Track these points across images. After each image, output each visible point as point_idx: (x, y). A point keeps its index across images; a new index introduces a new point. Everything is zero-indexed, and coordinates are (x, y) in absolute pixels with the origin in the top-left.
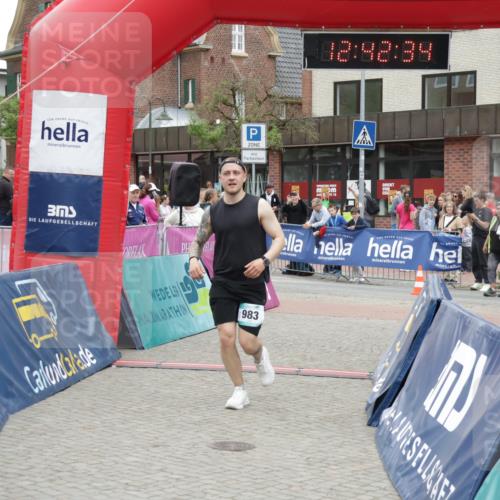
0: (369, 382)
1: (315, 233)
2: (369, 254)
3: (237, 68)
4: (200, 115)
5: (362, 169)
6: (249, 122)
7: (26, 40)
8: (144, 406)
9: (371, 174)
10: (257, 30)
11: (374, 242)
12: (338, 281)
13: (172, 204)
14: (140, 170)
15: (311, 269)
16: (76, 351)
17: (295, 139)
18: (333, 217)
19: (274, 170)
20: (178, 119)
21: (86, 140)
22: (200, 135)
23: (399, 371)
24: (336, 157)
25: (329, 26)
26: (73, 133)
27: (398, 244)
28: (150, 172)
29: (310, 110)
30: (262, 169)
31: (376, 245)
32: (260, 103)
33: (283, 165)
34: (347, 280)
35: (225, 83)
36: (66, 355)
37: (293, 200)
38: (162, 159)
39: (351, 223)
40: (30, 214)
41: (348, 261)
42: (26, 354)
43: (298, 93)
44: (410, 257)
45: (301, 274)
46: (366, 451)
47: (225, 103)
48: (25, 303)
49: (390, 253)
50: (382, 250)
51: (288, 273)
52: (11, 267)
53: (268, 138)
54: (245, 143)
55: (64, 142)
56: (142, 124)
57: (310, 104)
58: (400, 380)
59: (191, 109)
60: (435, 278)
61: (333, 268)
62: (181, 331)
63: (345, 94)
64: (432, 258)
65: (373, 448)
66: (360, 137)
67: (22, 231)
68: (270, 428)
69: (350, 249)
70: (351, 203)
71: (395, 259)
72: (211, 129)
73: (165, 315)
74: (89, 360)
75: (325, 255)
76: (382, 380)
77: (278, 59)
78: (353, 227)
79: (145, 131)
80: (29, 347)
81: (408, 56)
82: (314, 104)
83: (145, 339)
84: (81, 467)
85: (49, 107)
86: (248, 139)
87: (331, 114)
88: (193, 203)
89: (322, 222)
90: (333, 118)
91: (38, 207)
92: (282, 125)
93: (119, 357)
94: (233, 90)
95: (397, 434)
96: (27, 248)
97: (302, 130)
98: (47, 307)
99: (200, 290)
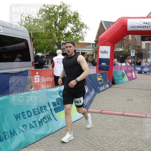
1: (142, 67)
3: (130, 42)
4: (124, 49)
5: (150, 57)
6: (132, 50)
7: (98, 39)
8: (116, 93)
10: (133, 36)
13: (120, 63)
15: (142, 73)
16: (106, 85)
19: (136, 57)
20: (121, 50)
21: (107, 53)
22: (124, 52)
25: (145, 34)
26: (105, 52)
29: (142, 48)
30: (134, 57)
32: (134, 47)
33: (137, 56)
34: (148, 74)
36: (104, 85)
38: (118, 56)
39: (148, 65)
40: (99, 64)
41: (148, 71)
43: (140, 45)
45: (140, 73)
47: (128, 47)
48: (98, 78)
52: (96, 72)
53: (135, 52)
54: (131, 53)
56: (115, 50)
61: (145, 72)
62: (121, 82)
66: (150, 52)
67: (98, 67)
68: (136, 97)
69: (148, 69)
72: (126, 51)
73: (119, 80)
74: (108, 86)
75: (144, 70)
77: (136, 40)
79: (116, 52)
80: (99, 84)
82: (142, 46)
83: (116, 83)
84: (107, 102)
85: (102, 48)
87: (145, 48)
89: (144, 65)
92: (137, 50)
93: (112, 86)
94: (129, 45)
96: (99, 69)
97: (140, 51)
98: (102, 78)
99: (125, 76)
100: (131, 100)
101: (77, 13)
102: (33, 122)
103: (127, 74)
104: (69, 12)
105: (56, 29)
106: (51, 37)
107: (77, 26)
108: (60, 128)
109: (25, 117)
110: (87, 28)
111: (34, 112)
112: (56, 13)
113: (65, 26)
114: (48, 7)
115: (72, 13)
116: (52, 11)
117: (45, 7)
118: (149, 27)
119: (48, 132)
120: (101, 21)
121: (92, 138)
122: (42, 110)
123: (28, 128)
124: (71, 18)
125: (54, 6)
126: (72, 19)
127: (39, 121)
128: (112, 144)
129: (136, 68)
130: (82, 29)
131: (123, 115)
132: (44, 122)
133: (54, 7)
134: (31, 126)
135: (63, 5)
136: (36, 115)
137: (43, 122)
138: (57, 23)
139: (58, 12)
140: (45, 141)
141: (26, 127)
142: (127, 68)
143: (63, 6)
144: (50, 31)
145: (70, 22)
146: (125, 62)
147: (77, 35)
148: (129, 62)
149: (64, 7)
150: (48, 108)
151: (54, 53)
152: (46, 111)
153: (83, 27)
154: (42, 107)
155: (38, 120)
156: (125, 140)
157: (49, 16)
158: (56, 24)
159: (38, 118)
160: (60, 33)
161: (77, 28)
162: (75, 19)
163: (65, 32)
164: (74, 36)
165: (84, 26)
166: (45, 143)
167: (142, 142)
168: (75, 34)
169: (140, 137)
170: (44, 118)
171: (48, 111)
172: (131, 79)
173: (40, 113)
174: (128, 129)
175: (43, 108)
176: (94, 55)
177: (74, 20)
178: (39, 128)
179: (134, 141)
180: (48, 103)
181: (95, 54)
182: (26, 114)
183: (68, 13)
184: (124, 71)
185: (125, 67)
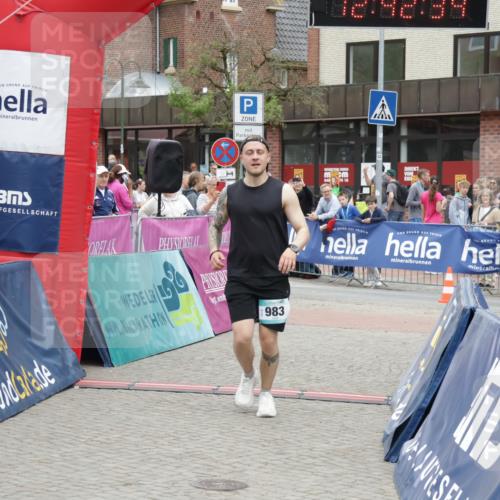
0: (387, 408)
1: (322, 227)
2: (387, 253)
3: (228, 25)
4: (184, 82)
5: (379, 149)
6: (243, 91)
9: (391, 155)
11: (394, 238)
12: (349, 285)
13: (149, 191)
14: (109, 148)
15: (317, 271)
16: (30, 368)
17: (298, 113)
18: (345, 208)
19: (273, 150)
20: (157, 87)
21: (44, 111)
22: (183, 106)
23: (423, 395)
24: (348, 135)
26: (28, 103)
27: (422, 241)
28: (122, 151)
29: (318, 78)
31: (397, 242)
32: (257, 68)
33: (283, 144)
34: (361, 285)
35: (214, 43)
36: (18, 373)
38: (137, 136)
39: (367, 214)
41: (363, 261)
43: (301, 55)
44: (437, 256)
45: (306, 277)
46: (383, 492)
47: (214, 67)
49: (413, 252)
50: (403, 248)
53: (266, 111)
54: (238, 117)
55: (17, 113)
57: (318, 70)
58: (425, 405)
59: (173, 75)
60: (467, 282)
61: (344, 269)
62: (158, 345)
63: (360, 57)
64: (464, 257)
65: (390, 488)
66: (378, 110)
68: (266, 464)
69: (364, 247)
70: (366, 191)
71: (419, 259)
72: (197, 100)
73: (139, 325)
75: (334, 253)
76: (402, 406)
77: (278, 14)
78: (368, 220)
79: (116, 101)
81: (437, 12)
82: (322, 69)
83: (115, 355)
86: (242, 111)
87: (343, 81)
88: (174, 189)
89: (331, 213)
90: (345, 88)
92: (283, 95)
93: (84, 376)
94: (224, 52)
95: (420, 471)
97: (307, 101)
99: (182, 296)
100: (231, 487)
103: (205, 278)
146: (192, 190)
184: (177, 253)
185: (190, 229)
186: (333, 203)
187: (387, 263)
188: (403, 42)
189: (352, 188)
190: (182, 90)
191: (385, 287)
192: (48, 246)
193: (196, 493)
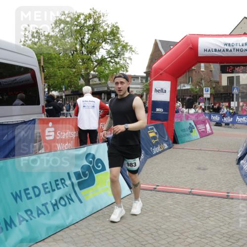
0: (236, 154)
1: (222, 115)
2: (237, 121)
3: (202, 74)
4: (193, 85)
5: (235, 99)
6: (206, 87)
7: (151, 69)
8: (180, 158)
9: (237, 100)
10: (207, 64)
12: (228, 128)
13: (186, 108)
16: (163, 144)
17: (217, 91)
18: (227, 111)
19: (212, 100)
20: (188, 87)
21: (166, 92)
22: (193, 91)
24: (228, 96)
25: (227, 63)
26: (162, 91)
27: (244, 118)
29: (221, 84)
30: (209, 99)
32: (208, 82)
33: (214, 98)
34: (231, 127)
35: (199, 77)
36: (160, 145)
37: (216, 107)
38: (184, 97)
39: (232, 113)
40: (152, 111)
41: (231, 122)
42: (151, 144)
43: (218, 80)
45: (219, 126)
46: (236, 171)
47: (199, 82)
48: (151, 132)
49: (242, 121)
50: (240, 120)
51: (215, 125)
52: (147, 123)
53: (211, 91)
54: (204, 92)
56: (178, 88)
59: (191, 84)
61: (227, 124)
62: (188, 140)
63: (231, 80)
65: (238, 170)
66: (234, 91)
67: (150, 115)
68: (211, 164)
69: (231, 119)
71: (244, 122)
72: (196, 89)
73: (185, 136)
74: (166, 146)
75: (225, 121)
76: (241, 153)
77: (213, 71)
79: (179, 90)
80: (152, 143)
82: (222, 82)
83: (180, 142)
84: (165, 172)
85: (157, 84)
87: (226, 85)
88: (191, 107)
91: (154, 109)
92: (214, 88)
93: (173, 146)
94: (202, 79)
95: (244, 167)
96: (151, 119)
97: (219, 89)
98: (156, 133)
99: (193, 130)
100: (204, 169)
101: (117, 26)
102: (43, 205)
103: (198, 126)
104: (104, 24)
105: (83, 53)
106: (73, 65)
107: (116, 48)
108: (88, 214)
109: (29, 196)
110: (133, 51)
111: (45, 189)
112: (82, 27)
113: (96, 48)
114: (70, 17)
115: (108, 26)
116: (75, 23)
117: (64, 16)
118: (233, 50)
119: (68, 222)
120: (156, 40)
121: (140, 231)
122: (58, 184)
123: (35, 214)
124: (107, 35)
125: (80, 14)
126: (108, 37)
127: (52, 204)
128: (173, 241)
129: (212, 116)
130: (125, 53)
131: (190, 193)
132: (62, 205)
133: (79, 16)
134: (40, 212)
135: (94, 13)
136: (48, 194)
137: (59, 205)
138: (84, 42)
139: (85, 25)
140: (62, 236)
141: (32, 213)
142: (197, 117)
143: (93, 16)
144: (72, 55)
145: (105, 40)
146: (195, 108)
147: (117, 63)
148: (201, 107)
149: (95, 16)
150: (68, 182)
151: (78, 91)
152: (64, 187)
153: (127, 50)
154: (57, 180)
155: (51, 201)
156: (193, 234)
157: (71, 32)
158: (82, 43)
159: (52, 198)
160: (90, 59)
161: (116, 52)
162: (114, 36)
163: (97, 58)
164: (111, 64)
165: (129, 48)
166: (62, 240)
167: (221, 238)
168: (113, 61)
169: (218, 229)
170: (61, 198)
171: (67, 186)
172: (203, 134)
173: (54, 190)
174: (198, 217)
175: (59, 182)
176: (143, 95)
177: (112, 38)
178: (53, 215)
179: (208, 236)
180: (68, 174)
181: (145, 94)
182: (31, 191)
183: (102, 27)
184: (192, 121)
185: (195, 116)
186: (225, 110)
187: (237, 123)
188: (239, 76)
189: (229, 107)
190: (193, 87)
191: (236, 128)
192: (166, 120)
193: (197, 170)
